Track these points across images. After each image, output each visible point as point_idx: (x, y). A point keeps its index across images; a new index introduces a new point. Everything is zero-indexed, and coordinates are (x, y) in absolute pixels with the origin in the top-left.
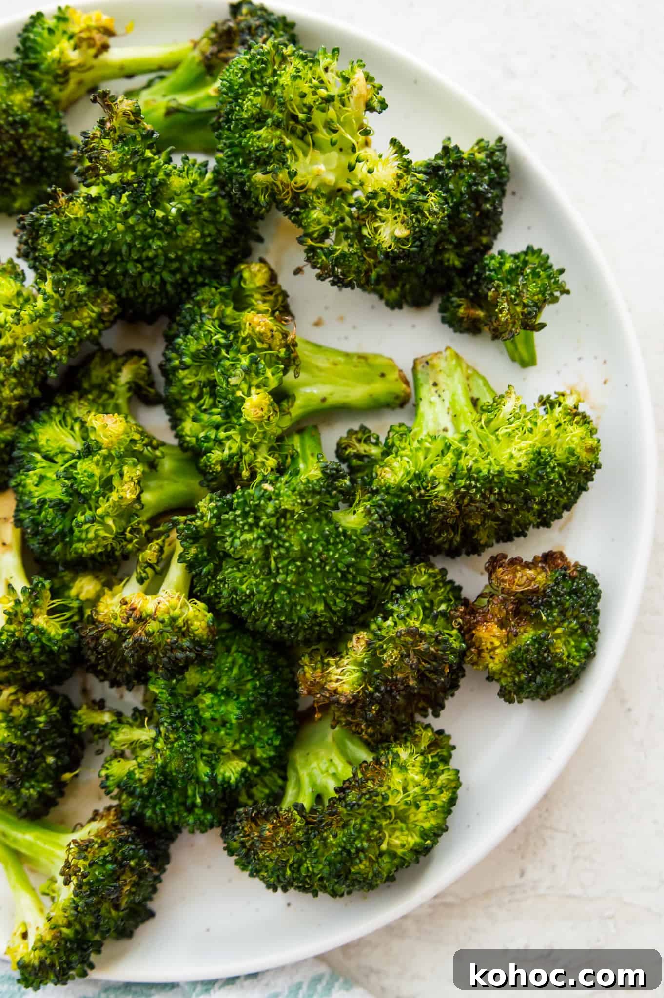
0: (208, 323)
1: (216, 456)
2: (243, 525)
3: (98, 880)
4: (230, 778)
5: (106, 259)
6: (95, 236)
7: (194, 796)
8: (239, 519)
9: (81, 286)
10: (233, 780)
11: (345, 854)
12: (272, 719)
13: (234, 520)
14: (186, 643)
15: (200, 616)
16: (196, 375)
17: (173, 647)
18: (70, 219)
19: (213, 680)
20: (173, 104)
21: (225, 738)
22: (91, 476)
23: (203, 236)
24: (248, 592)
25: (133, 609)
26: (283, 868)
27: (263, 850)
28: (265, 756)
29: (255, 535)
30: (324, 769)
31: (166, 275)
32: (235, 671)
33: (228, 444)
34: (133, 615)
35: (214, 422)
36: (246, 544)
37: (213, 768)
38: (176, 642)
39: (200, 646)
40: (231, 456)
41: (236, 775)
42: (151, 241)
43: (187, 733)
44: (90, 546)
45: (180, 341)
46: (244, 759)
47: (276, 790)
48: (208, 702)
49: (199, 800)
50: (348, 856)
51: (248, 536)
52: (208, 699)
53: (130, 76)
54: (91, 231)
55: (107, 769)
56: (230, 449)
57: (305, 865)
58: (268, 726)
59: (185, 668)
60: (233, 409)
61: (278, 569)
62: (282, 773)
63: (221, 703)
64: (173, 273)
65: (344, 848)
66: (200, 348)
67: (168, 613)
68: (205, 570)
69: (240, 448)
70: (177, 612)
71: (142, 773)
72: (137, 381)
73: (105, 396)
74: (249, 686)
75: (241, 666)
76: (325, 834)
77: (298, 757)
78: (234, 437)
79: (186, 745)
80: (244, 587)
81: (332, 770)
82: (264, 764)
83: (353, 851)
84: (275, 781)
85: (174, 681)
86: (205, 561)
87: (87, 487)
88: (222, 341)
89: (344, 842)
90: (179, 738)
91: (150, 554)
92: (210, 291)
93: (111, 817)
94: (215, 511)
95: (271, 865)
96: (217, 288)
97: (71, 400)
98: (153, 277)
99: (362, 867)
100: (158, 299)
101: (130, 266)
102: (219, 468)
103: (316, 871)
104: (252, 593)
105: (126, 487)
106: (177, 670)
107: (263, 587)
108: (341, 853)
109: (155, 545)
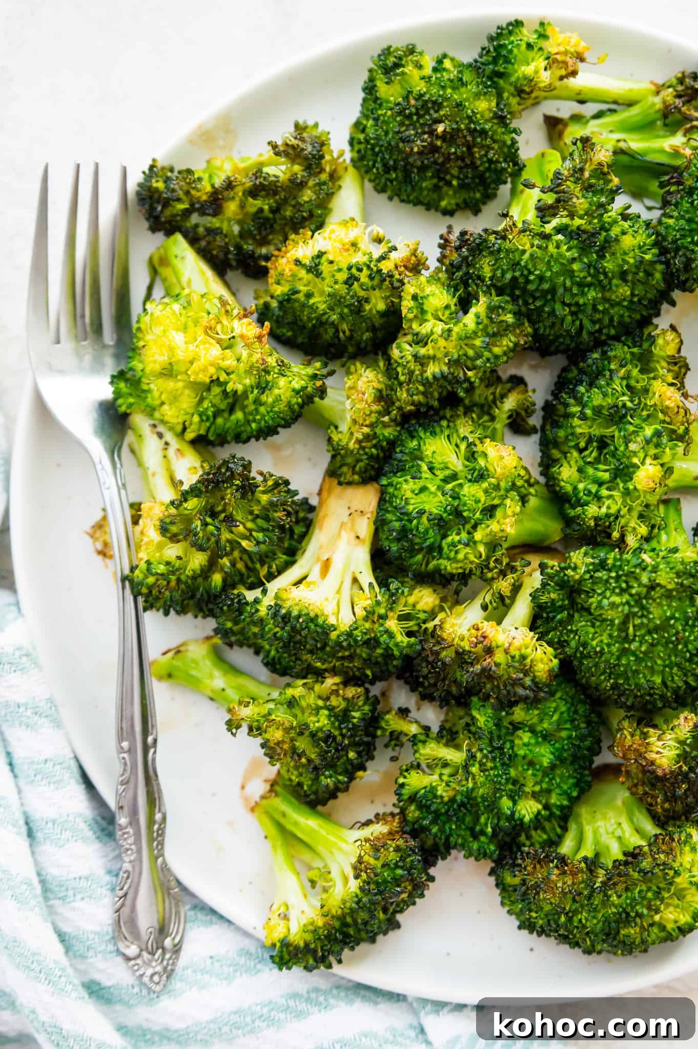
0: (617, 381)
1: (592, 510)
2: (614, 588)
3: (385, 881)
4: (524, 816)
5: (537, 294)
6: (537, 272)
7: (486, 824)
8: (612, 581)
9: (509, 315)
10: (527, 819)
11: (624, 915)
12: (575, 770)
13: (607, 581)
14: (528, 681)
15: (545, 660)
16: (590, 427)
17: (517, 682)
18: (518, 249)
19: (535, 720)
20: (622, 145)
21: (529, 777)
22: (477, 501)
23: (632, 295)
24: (598, 649)
25: (485, 637)
26: (559, 914)
27: (546, 892)
28: (558, 803)
29: (624, 600)
30: (610, 830)
31: (587, 323)
32: (555, 717)
33: (607, 502)
34: (485, 643)
35: (600, 478)
36: (613, 605)
37: (515, 803)
38: (521, 679)
39: (538, 687)
40: (608, 516)
41: (532, 816)
42: (586, 289)
43: (503, 764)
44: (454, 565)
45: (582, 389)
46: (540, 802)
47: (554, 838)
48: (526, 740)
49: (489, 830)
50: (625, 918)
51: (616, 599)
52: (526, 737)
53: (582, 102)
54: (534, 266)
55: (405, 777)
56: (609, 508)
57: (579, 917)
58: (570, 776)
59: (516, 703)
60: (624, 472)
61: (635, 636)
62: (562, 824)
63: (537, 743)
64: (594, 322)
65: (624, 910)
66: (604, 404)
67: (520, 650)
68: (559, 617)
69: (619, 511)
70: (529, 651)
71: (446, 791)
72: (520, 411)
73: (486, 418)
74: (564, 734)
75: (562, 713)
76: (610, 893)
77: (584, 812)
78: (616, 498)
79: (501, 776)
80: (594, 643)
81: (618, 833)
82: (555, 810)
83: (633, 914)
84: (554, 829)
85: (504, 713)
86: (562, 608)
87: (469, 510)
88: (629, 404)
89: (627, 904)
90: (495, 768)
91: (504, 585)
92: (622, 348)
93: (395, 824)
94: (591, 567)
95: (547, 908)
96: (629, 348)
97: (458, 416)
98: (573, 321)
99: (632, 931)
100: (568, 341)
101: (558, 306)
102: (592, 523)
103: (588, 924)
104: (602, 652)
105: (508, 520)
106: (507, 703)
107: (614, 649)
108: (620, 914)
109: (511, 578)
